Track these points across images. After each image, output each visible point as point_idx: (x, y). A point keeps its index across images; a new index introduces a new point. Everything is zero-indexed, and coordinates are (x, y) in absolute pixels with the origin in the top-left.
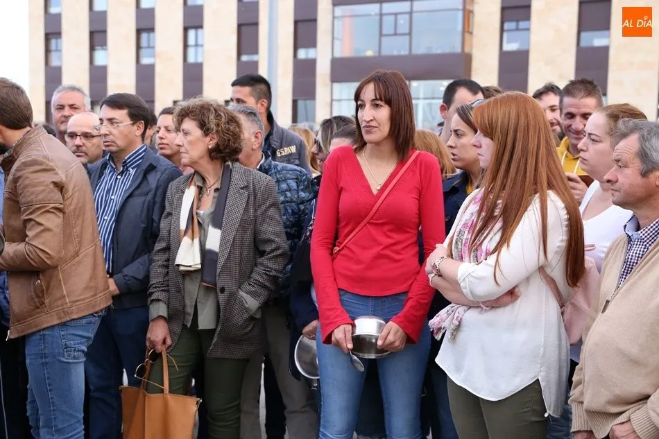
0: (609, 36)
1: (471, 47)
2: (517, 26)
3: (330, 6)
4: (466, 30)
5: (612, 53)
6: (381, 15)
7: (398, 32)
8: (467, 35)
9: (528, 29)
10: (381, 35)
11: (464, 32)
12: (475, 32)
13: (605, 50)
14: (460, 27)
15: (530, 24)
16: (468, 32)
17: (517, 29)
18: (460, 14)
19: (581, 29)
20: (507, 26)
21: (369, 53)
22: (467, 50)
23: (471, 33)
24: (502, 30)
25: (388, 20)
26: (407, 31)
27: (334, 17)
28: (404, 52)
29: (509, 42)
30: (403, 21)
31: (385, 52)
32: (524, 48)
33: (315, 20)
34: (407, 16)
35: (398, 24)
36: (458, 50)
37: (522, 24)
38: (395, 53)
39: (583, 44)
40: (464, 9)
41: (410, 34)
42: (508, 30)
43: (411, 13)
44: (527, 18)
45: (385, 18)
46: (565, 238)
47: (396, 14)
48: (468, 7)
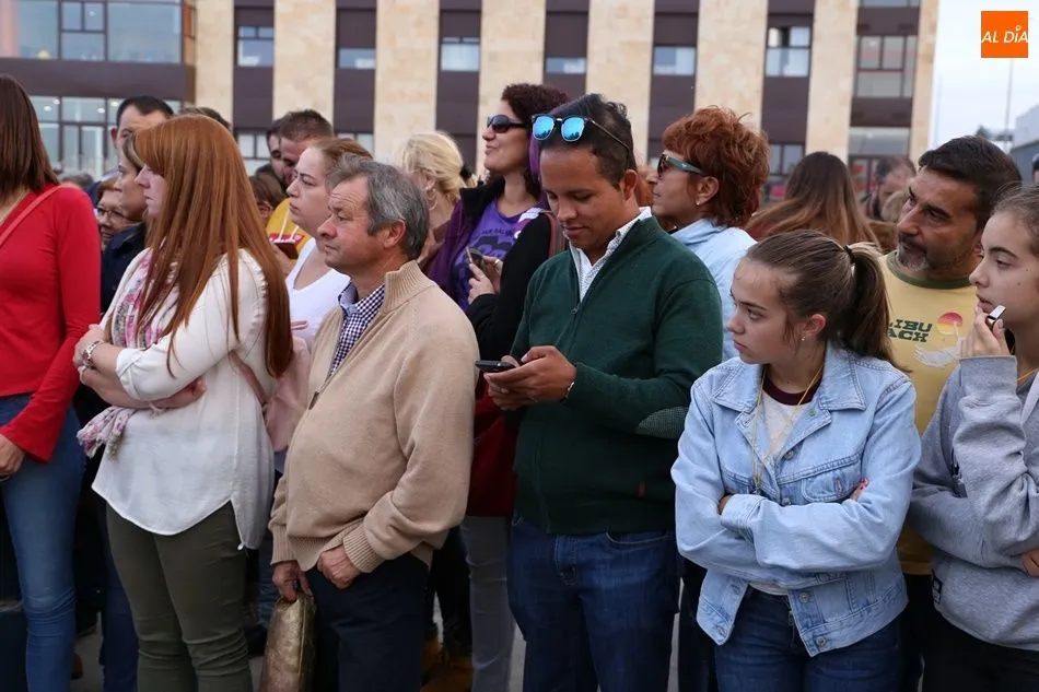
0: (374, 57)
1: (194, 57)
2: (257, 33)
4: (186, 32)
5: (379, 79)
6: (61, 0)
7: (88, 27)
8: (188, 40)
9: (271, 39)
10: (61, 30)
11: (183, 36)
12: (200, 36)
13: (370, 75)
14: (177, 29)
15: (273, 33)
16: (190, 37)
17: (257, 38)
18: (178, 10)
19: (339, 45)
20: (242, 32)
21: (44, 55)
22: (188, 61)
23: (194, 38)
24: (236, 38)
25: (71, 10)
26: (100, 26)
28: (97, 57)
29: (246, 54)
30: (94, 12)
31: (68, 55)
32: (267, 63)
34: (101, 7)
35: (87, 19)
36: (176, 60)
37: (264, 32)
38: (84, 58)
39: (343, 64)
40: (183, 4)
41: (105, 31)
42: (246, 39)
43: (105, 2)
44: (270, 24)
45: (66, 6)
46: (262, 311)
47: (83, 2)
48: (188, 1)
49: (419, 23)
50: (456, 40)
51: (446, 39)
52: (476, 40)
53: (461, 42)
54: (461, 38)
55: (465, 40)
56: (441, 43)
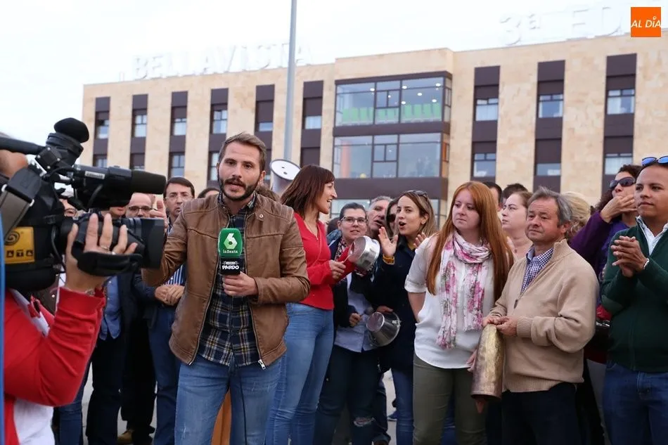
0: (560, 168)
1: (448, 174)
2: (485, 157)
3: (332, 137)
4: (444, 159)
5: (563, 181)
6: (373, 145)
7: (387, 159)
8: (444, 163)
9: (495, 160)
10: (373, 161)
11: (441, 161)
12: (451, 160)
13: (557, 179)
14: (438, 157)
15: (496, 156)
16: (445, 161)
17: (486, 160)
18: (439, 146)
19: (537, 162)
20: (477, 157)
21: (363, 176)
22: (444, 175)
23: (448, 162)
24: (473, 161)
25: (380, 150)
26: (394, 158)
27: (334, 146)
28: (392, 176)
29: (478, 170)
30: (391, 151)
31: (375, 176)
32: (492, 175)
33: (319, 148)
34: (395, 147)
35: (387, 154)
36: (437, 175)
37: (490, 156)
38: (385, 176)
39: (539, 173)
40: (442, 142)
41: (397, 161)
42: (478, 160)
43: (398, 144)
44: (494, 151)
45: (376, 147)
47: (386, 145)
48: (445, 141)
49: (590, 146)
50: (616, 155)
51: (608, 155)
52: (630, 154)
53: (619, 156)
54: (619, 153)
55: (622, 155)
56: (605, 157)
